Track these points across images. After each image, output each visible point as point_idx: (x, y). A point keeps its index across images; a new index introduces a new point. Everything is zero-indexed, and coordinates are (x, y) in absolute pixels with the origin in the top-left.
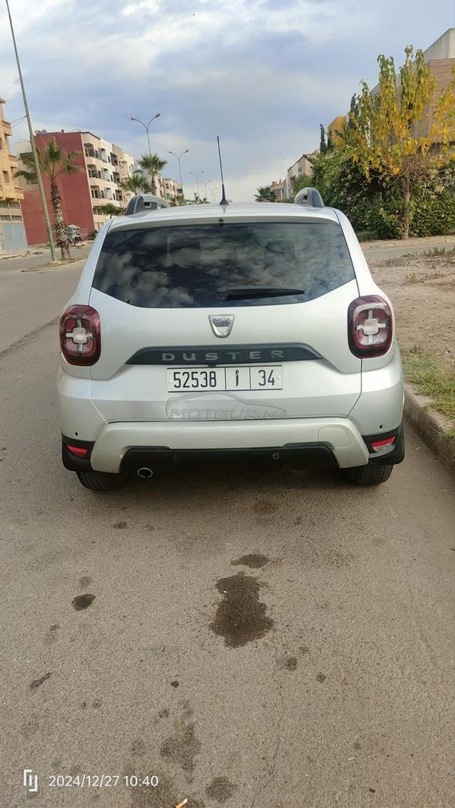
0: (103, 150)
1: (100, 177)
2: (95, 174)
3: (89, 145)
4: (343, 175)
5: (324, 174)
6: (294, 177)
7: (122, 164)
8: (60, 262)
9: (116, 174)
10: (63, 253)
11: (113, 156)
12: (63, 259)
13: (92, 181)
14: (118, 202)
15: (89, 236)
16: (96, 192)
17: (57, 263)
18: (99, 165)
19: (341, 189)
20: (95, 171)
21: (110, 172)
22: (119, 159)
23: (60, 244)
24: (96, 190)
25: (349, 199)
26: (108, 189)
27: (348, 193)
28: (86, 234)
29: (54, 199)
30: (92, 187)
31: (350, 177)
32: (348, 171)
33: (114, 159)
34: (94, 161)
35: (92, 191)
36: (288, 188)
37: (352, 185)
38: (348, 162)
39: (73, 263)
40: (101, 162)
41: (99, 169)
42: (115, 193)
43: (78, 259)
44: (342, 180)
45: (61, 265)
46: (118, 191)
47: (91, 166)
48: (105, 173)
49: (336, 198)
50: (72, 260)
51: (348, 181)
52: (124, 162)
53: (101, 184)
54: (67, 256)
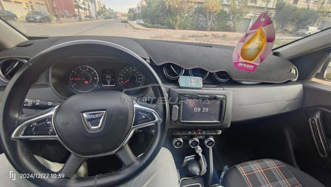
15: (73, 16)
16: (75, 1)
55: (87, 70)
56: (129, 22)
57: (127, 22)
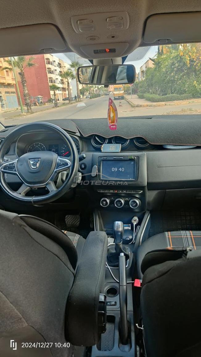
0: (54, 61)
1: (53, 73)
2: (51, 72)
3: (48, 59)
4: (173, 64)
5: (161, 65)
6: (143, 71)
7: (63, 68)
8: (25, 114)
9: (60, 72)
10: (28, 109)
11: (59, 64)
12: (28, 112)
13: (49, 75)
14: (62, 85)
15: (48, 101)
16: (51, 80)
17: (24, 114)
18: (52, 68)
19: (172, 71)
20: (51, 71)
21: (58, 72)
22: (62, 65)
23: (27, 105)
24: (51, 79)
25: (176, 77)
26: (57, 79)
27: (176, 74)
28: (47, 100)
29: (23, 81)
30: (49, 78)
31: (177, 65)
32: (176, 62)
33: (60, 65)
34: (50, 66)
35: (50, 80)
36: (140, 76)
37: (178, 69)
38: (175, 57)
39: (32, 114)
40: (54, 66)
41: (52, 70)
42: (60, 81)
43: (36, 112)
44: (173, 67)
45: (26, 115)
46: (62, 80)
47: (49, 68)
48: (56, 72)
49: (169, 77)
50: (32, 113)
51: (176, 67)
52: (65, 67)
53: (53, 76)
54: (30, 111)
55: (39, 145)
56: (127, 97)
57: (122, 98)
